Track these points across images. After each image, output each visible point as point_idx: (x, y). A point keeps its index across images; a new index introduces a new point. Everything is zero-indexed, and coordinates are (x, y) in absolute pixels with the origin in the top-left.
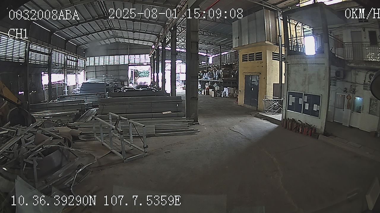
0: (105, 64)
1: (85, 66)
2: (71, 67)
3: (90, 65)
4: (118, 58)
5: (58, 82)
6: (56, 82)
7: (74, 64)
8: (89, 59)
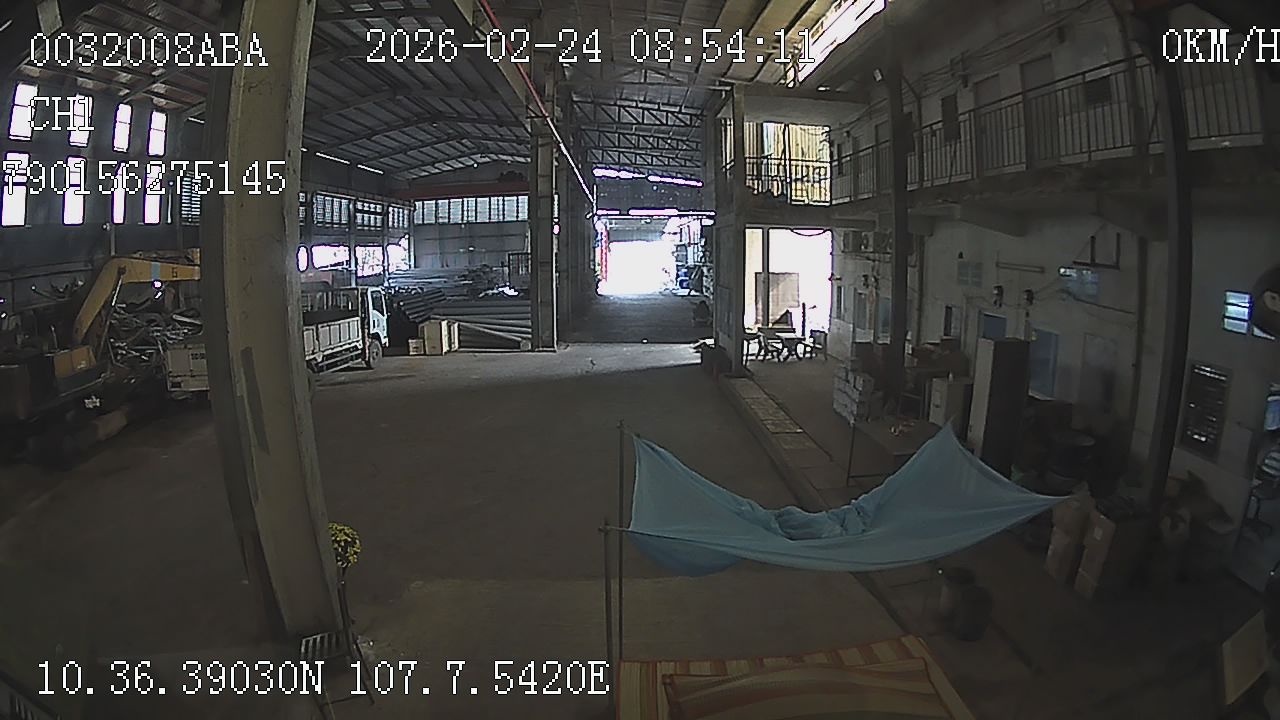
0: (465, 218)
1: (412, 226)
2: (369, 230)
3: (425, 222)
4: (501, 202)
5: (331, 266)
6: (327, 267)
7: (375, 220)
8: (423, 209)
